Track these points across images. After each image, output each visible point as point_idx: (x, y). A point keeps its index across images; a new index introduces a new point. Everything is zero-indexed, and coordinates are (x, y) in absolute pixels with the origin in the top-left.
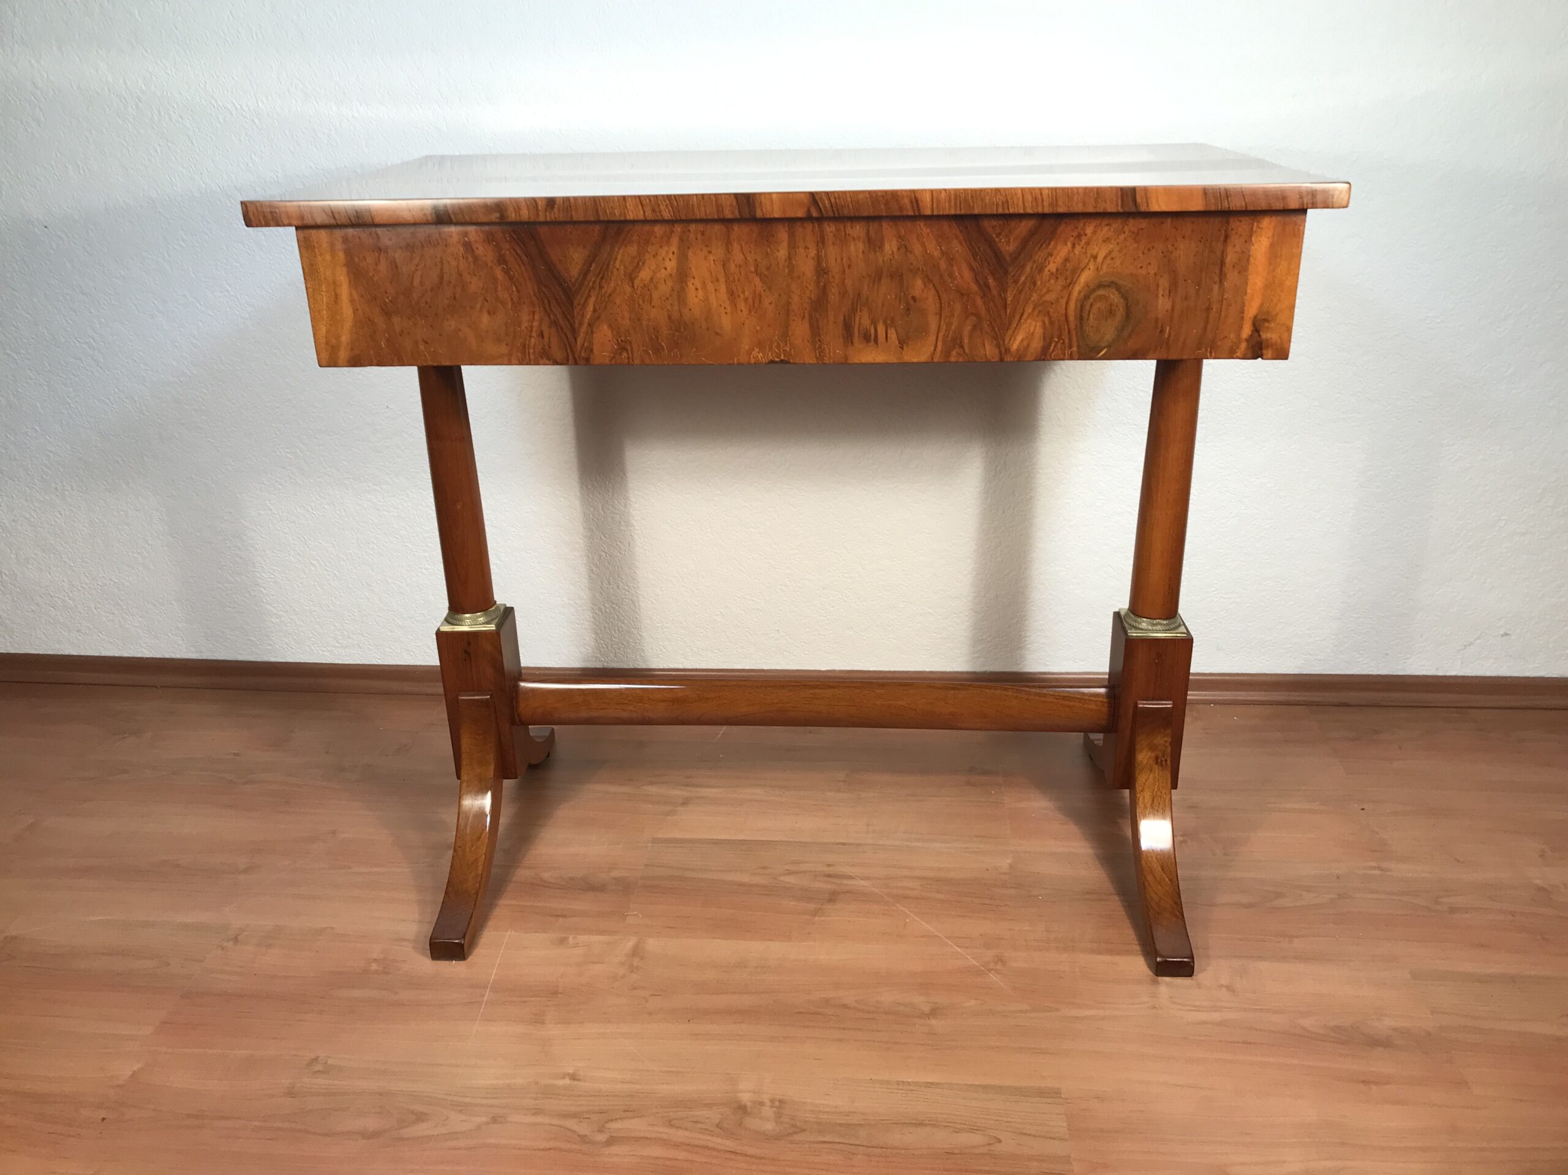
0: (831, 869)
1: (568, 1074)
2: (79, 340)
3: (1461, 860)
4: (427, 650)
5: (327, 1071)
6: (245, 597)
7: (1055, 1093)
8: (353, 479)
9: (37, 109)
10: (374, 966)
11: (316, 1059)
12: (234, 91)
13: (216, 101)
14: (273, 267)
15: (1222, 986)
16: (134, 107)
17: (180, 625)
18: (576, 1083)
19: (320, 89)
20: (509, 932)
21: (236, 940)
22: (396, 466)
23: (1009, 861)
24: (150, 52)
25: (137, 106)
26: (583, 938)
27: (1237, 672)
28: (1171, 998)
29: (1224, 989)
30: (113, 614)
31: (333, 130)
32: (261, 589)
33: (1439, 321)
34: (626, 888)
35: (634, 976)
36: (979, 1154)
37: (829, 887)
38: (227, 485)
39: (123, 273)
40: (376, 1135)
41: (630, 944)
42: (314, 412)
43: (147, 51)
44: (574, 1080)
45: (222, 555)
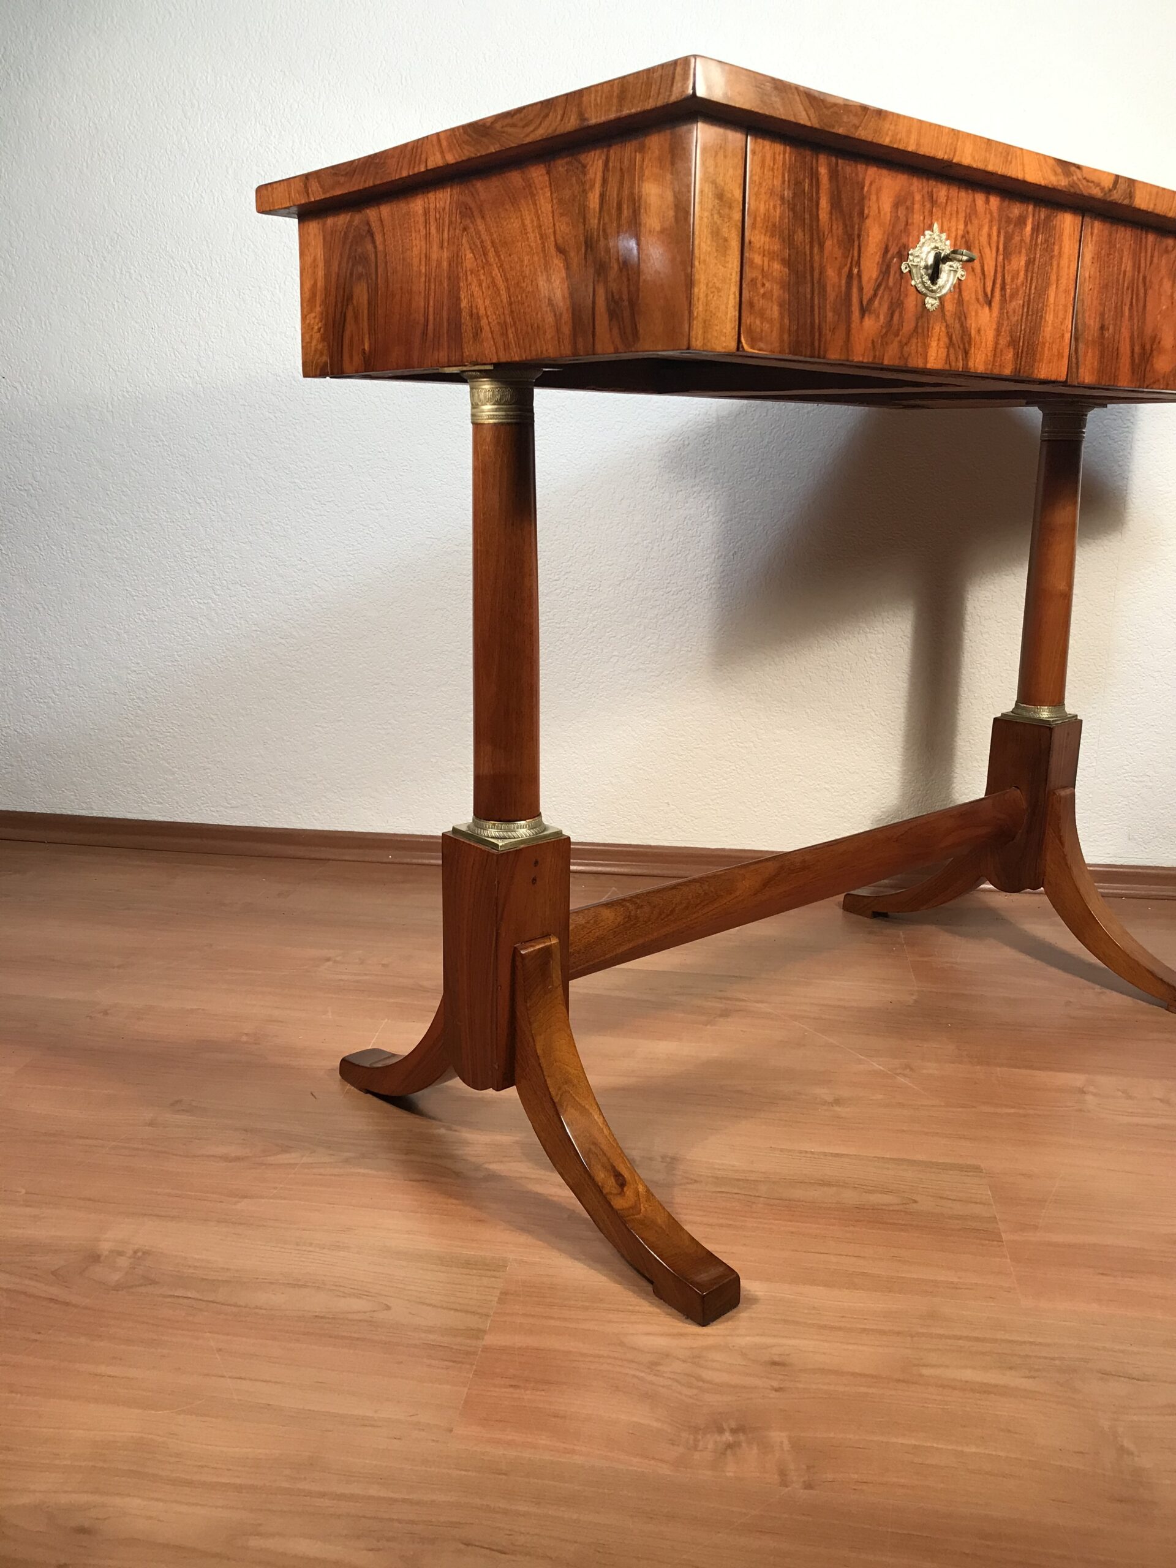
2: (19, 487)
6: (142, 751)
7: (977, 1168)
9: (10, 266)
12: (192, 251)
13: (174, 260)
16: (99, 266)
17: (75, 779)
24: (119, 215)
25: (102, 265)
30: (12, 766)
36: (893, 1211)
37: (721, 1006)
38: (138, 635)
39: (68, 422)
43: (116, 214)
45: (125, 707)
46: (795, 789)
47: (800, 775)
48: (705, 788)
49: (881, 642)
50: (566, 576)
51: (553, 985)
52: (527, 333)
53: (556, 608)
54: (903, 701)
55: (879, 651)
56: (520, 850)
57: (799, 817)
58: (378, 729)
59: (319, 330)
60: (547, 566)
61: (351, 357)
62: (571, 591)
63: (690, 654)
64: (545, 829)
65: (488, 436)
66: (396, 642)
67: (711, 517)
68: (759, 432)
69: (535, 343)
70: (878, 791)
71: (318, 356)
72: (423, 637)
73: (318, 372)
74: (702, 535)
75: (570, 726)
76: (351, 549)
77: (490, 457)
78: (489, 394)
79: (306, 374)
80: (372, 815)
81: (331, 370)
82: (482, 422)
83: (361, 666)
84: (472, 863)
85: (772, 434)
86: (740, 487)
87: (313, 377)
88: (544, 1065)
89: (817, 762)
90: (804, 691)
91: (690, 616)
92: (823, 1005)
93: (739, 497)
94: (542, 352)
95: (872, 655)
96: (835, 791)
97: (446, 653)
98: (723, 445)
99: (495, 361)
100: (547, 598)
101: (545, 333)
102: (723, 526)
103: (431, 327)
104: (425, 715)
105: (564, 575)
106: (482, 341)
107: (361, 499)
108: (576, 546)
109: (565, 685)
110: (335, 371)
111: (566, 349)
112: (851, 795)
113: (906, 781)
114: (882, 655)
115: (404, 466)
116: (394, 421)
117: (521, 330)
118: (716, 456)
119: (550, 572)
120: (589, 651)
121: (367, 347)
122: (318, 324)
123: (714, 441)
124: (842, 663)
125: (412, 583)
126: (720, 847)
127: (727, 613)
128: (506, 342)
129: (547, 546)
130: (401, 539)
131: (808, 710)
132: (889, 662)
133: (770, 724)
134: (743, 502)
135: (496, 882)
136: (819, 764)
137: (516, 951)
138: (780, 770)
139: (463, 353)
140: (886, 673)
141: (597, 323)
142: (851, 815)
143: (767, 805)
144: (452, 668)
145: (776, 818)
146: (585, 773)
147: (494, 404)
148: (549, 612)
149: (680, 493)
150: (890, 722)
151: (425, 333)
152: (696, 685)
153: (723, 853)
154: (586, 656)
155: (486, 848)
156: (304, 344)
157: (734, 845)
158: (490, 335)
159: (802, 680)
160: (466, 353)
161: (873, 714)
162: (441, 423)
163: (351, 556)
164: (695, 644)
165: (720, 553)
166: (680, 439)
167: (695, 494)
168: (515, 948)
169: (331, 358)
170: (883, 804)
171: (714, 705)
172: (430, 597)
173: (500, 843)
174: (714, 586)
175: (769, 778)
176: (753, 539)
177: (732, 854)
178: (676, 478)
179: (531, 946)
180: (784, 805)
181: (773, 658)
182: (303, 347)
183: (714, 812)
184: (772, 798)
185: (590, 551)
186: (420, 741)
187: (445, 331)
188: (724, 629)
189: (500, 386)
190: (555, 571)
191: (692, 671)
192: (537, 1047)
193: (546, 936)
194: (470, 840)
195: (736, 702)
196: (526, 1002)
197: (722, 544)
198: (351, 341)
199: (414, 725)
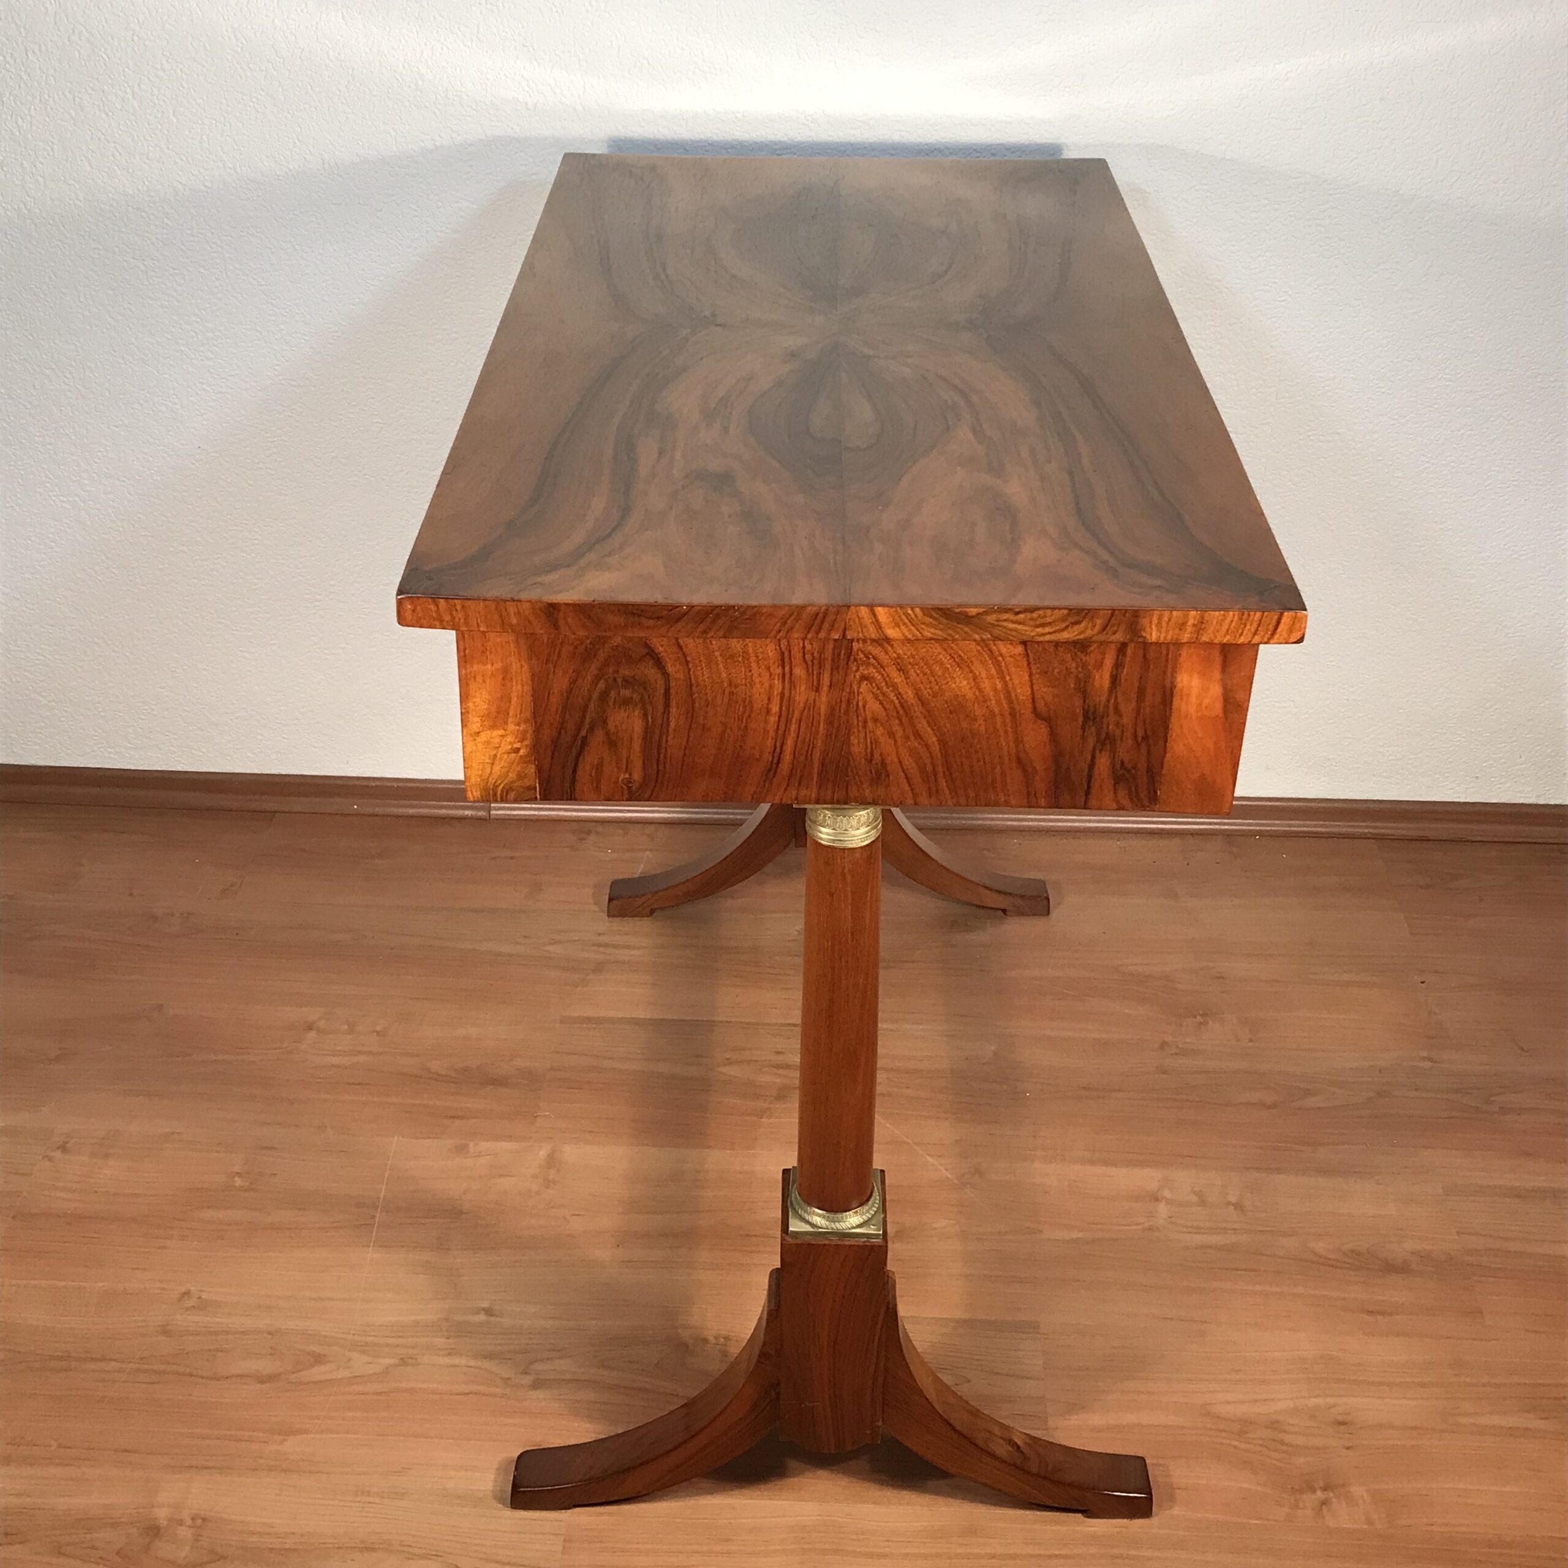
0: (780, 1058)
1: (484, 1309)
3: (1525, 1049)
4: (249, 754)
5: (203, 1306)
7: (1033, 1327)
8: (152, 537)
10: (238, 1182)
11: (187, 1294)
14: (46, 264)
15: (1229, 1203)
18: (492, 1319)
19: (112, 39)
20: (396, 1138)
21: (63, 1148)
22: (210, 521)
23: (993, 1048)
26: (484, 1145)
27: (1290, 796)
28: (1170, 1217)
29: (1232, 1207)
31: (128, 90)
32: (26, 674)
33: (1552, 379)
34: (532, 1080)
35: (551, 1191)
40: (271, 1378)
41: (543, 1153)
42: (100, 451)
44: (491, 1315)
59: (515, 750)
61: (597, 786)
103: (785, 766)
121: (636, 777)
151: (771, 771)
169: (546, 782)
187: (815, 772)
194: (832, 1239)
198: (598, 769)
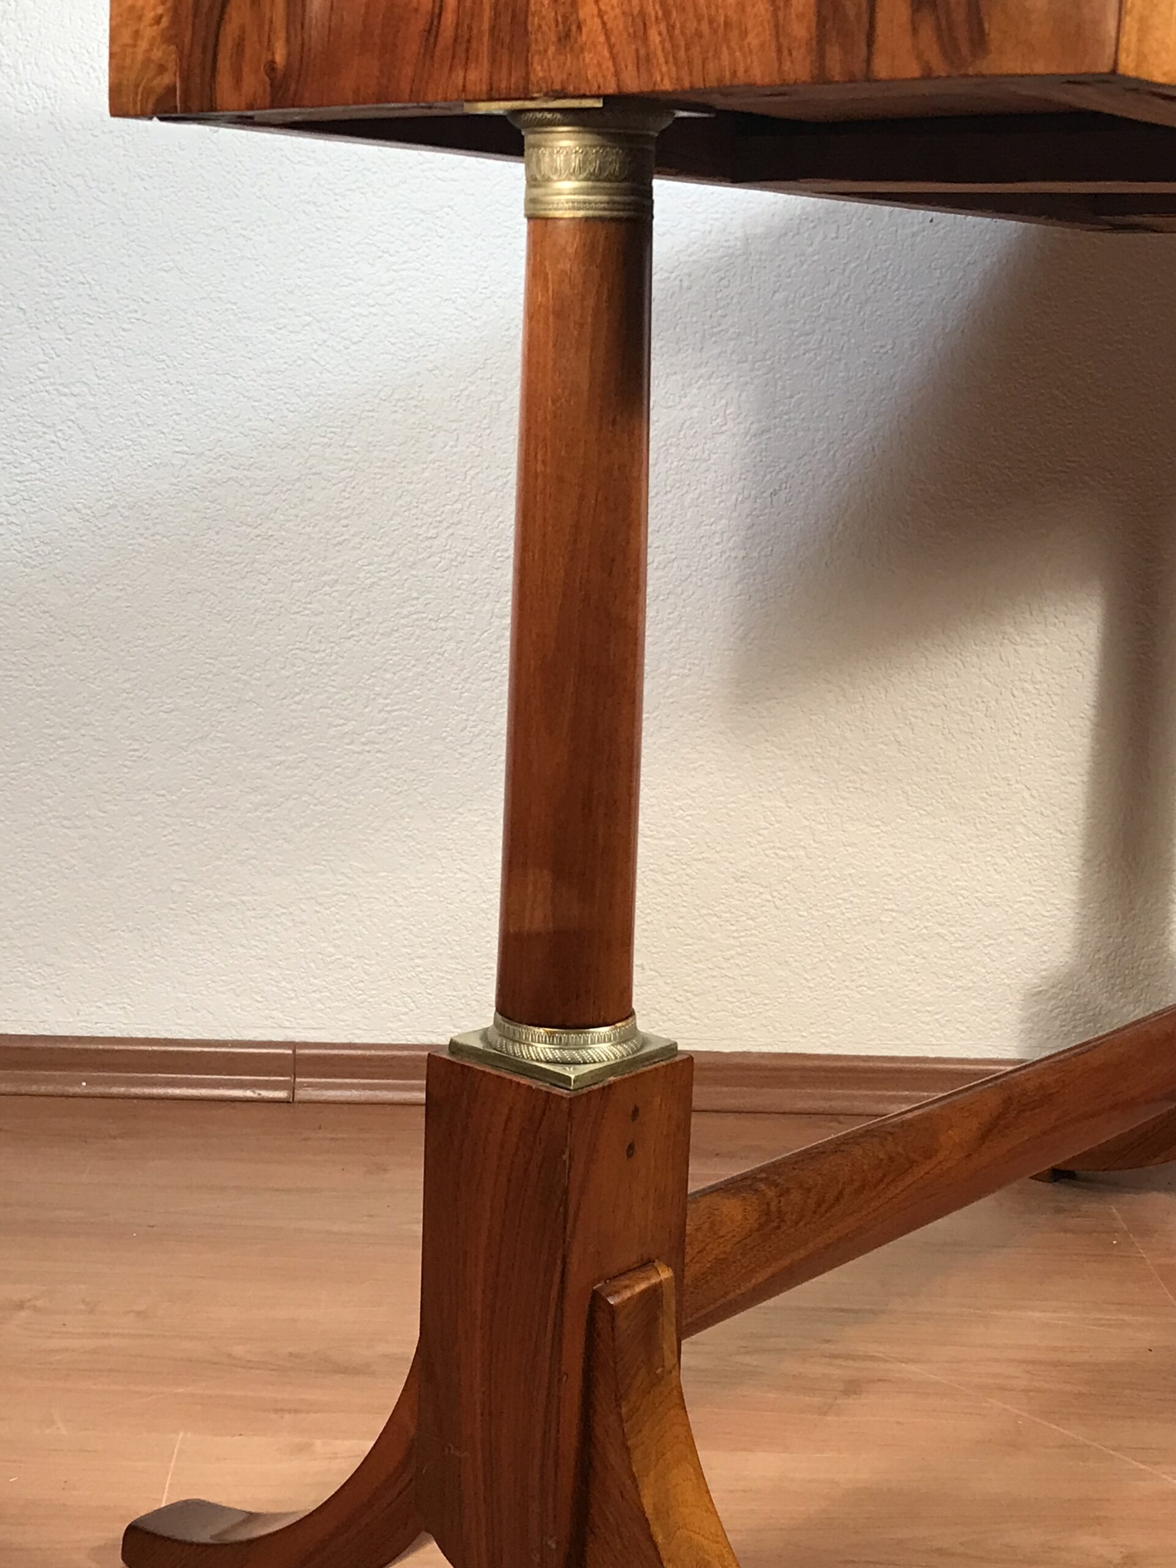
20: (181, 1435)
37: (845, 1373)
46: (881, 936)
47: (892, 910)
48: (714, 936)
49: (1043, 662)
50: (450, 531)
51: (663, 1366)
52: (699, 35)
53: (430, 592)
54: (1082, 771)
55: (1039, 677)
56: (610, 1086)
57: (891, 990)
58: (63, 826)
59: (158, 20)
60: (413, 512)
61: (238, 80)
62: (459, 558)
63: (689, 681)
64: (645, 1042)
65: (569, 243)
66: (106, 655)
67: (730, 424)
68: (822, 268)
69: (717, 54)
70: (1034, 939)
71: (152, 70)
72: (162, 646)
73: (150, 107)
74: (714, 457)
75: (453, 820)
76: (18, 471)
77: (573, 287)
78: (575, 161)
79: (118, 110)
80: (46, 1000)
81: (184, 102)
82: (558, 214)
83: (31, 703)
84: (504, 1118)
85: (847, 273)
86: (786, 370)
87: (136, 116)
88: (660, 1539)
89: (922, 884)
90: (899, 751)
91: (689, 609)
92: (1033, 1362)
93: (784, 388)
94: (734, 74)
95: (1026, 685)
96: (956, 941)
97: (209, 676)
98: (755, 290)
99: (611, 89)
100: (414, 572)
101: (744, 34)
102: (754, 442)
103: (449, 18)
104: (161, 799)
105: (448, 527)
106: (582, 49)
107: (41, 374)
108: (472, 473)
109: (444, 738)
110: (195, 104)
111: (798, 68)
112: (985, 947)
113: (1086, 920)
114: (1045, 686)
115: (130, 312)
116: (113, 224)
117: (683, 27)
118: (741, 310)
119: (419, 523)
120: (493, 675)
121: (280, 58)
122: (154, 8)
123: (738, 283)
124: (971, 700)
125: (141, 540)
126: (739, 1050)
127: (758, 605)
128: (642, 52)
129: (414, 473)
130: (120, 454)
131: (908, 788)
132: (1056, 699)
133: (836, 814)
134: (791, 397)
135: (565, 1157)
136: (928, 888)
137: (597, 1299)
138: (855, 900)
139: (527, 73)
140: (1051, 719)
141: (880, 15)
142: (984, 985)
143: (830, 968)
144: (219, 706)
145: (846, 992)
146: (482, 910)
147: (586, 179)
148: (417, 598)
149: (674, 377)
150: (1057, 809)
151: (432, 30)
152: (699, 741)
153: (746, 1061)
154: (487, 684)
155: (544, 1086)
156: (117, 49)
157: (766, 1045)
158: (602, 39)
159: (897, 732)
160: (538, 71)
161: (1026, 794)
162: (210, 231)
163: (18, 485)
164: (696, 662)
165: (746, 493)
166: (673, 275)
167: (701, 381)
168: (595, 1292)
169: (186, 77)
170: (1043, 962)
171: (732, 779)
172: (178, 569)
173: (571, 1073)
174: (733, 554)
175: (833, 916)
176: (808, 467)
177: (763, 1062)
178: (665, 349)
179: (626, 1287)
180: (862, 968)
181: (842, 689)
182: (112, 55)
183: (732, 982)
184: (839, 954)
185: (499, 483)
186: (150, 852)
187: (486, 26)
188: (752, 635)
189: (605, 142)
190: (430, 520)
191: (691, 714)
192: (645, 1501)
193: (646, 1264)
194: (497, 1067)
195: (774, 773)
196: (619, 1406)
197: (750, 475)
198: (240, 46)
199: (139, 818)
